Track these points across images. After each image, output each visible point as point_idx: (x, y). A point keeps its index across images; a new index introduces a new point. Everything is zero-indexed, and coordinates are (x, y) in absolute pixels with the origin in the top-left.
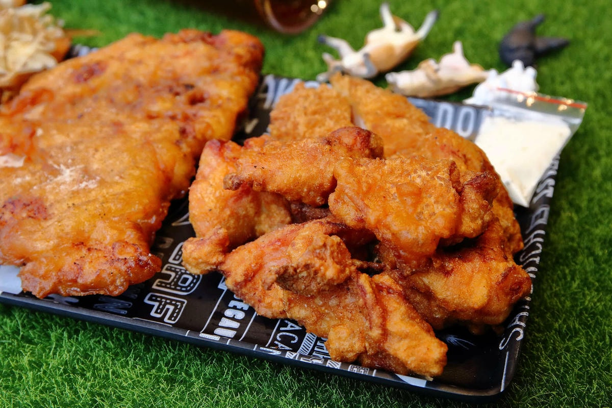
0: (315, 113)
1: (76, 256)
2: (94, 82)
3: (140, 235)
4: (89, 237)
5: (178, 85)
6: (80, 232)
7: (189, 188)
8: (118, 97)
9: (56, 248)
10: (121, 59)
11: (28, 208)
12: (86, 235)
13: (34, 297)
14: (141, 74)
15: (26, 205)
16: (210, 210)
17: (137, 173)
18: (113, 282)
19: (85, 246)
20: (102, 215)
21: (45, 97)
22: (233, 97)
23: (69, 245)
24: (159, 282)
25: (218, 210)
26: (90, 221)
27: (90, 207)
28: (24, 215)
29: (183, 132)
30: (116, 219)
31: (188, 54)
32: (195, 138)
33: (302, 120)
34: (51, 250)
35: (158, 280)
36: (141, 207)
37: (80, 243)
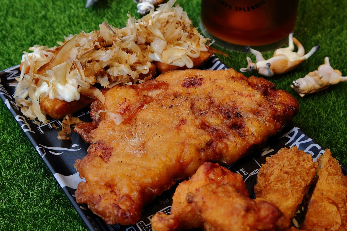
0: (287, 173)
1: (103, 191)
2: (191, 90)
3: (140, 197)
4: (116, 185)
5: (233, 112)
6: (113, 180)
7: (179, 184)
8: (197, 104)
9: (97, 182)
10: (214, 82)
11: (104, 151)
12: (115, 183)
13: (75, 201)
14: (218, 96)
15: (103, 149)
16: (180, 203)
17: (164, 159)
18: (109, 217)
19: (111, 188)
20: (129, 176)
21: (164, 87)
22: (256, 134)
23: (103, 184)
24: (142, 223)
25: (184, 205)
26: (121, 176)
27: (126, 169)
28: (99, 154)
29: (209, 144)
30: (134, 182)
31: (249, 96)
32: (214, 151)
33: (276, 172)
34: (94, 182)
35: (142, 221)
36: (151, 182)
37: (110, 186)
